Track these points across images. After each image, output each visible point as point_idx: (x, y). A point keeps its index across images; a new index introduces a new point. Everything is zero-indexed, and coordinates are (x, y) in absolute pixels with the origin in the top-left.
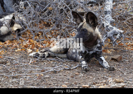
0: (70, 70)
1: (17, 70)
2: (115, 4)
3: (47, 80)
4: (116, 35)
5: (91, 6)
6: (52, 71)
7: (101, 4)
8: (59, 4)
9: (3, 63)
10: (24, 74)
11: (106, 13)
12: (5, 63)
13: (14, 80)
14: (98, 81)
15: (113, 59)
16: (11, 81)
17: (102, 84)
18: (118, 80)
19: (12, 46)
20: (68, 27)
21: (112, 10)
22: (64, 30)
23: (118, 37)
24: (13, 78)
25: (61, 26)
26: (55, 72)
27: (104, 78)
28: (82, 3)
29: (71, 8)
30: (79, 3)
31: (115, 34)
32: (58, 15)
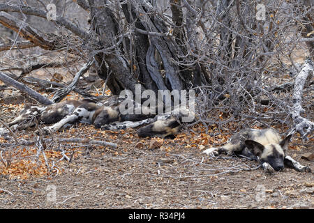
0: (250, 170)
1: (185, 171)
2: (305, 90)
3: (222, 183)
4: (307, 128)
5: (277, 93)
6: (228, 173)
7: (289, 91)
8: (239, 90)
9: (169, 162)
10: (194, 176)
11: (295, 101)
12: (172, 162)
13: (183, 183)
14: (284, 185)
15: (303, 158)
16: (178, 184)
17: (289, 188)
18: (308, 183)
19: (180, 141)
20: (248, 118)
21: (302, 97)
22: (244, 121)
23: (308, 130)
24: (181, 180)
25: (240, 117)
26: (232, 174)
27: (291, 181)
28: (265, 88)
29: (253, 96)
30: (262, 89)
31: (305, 127)
32: (237, 103)
